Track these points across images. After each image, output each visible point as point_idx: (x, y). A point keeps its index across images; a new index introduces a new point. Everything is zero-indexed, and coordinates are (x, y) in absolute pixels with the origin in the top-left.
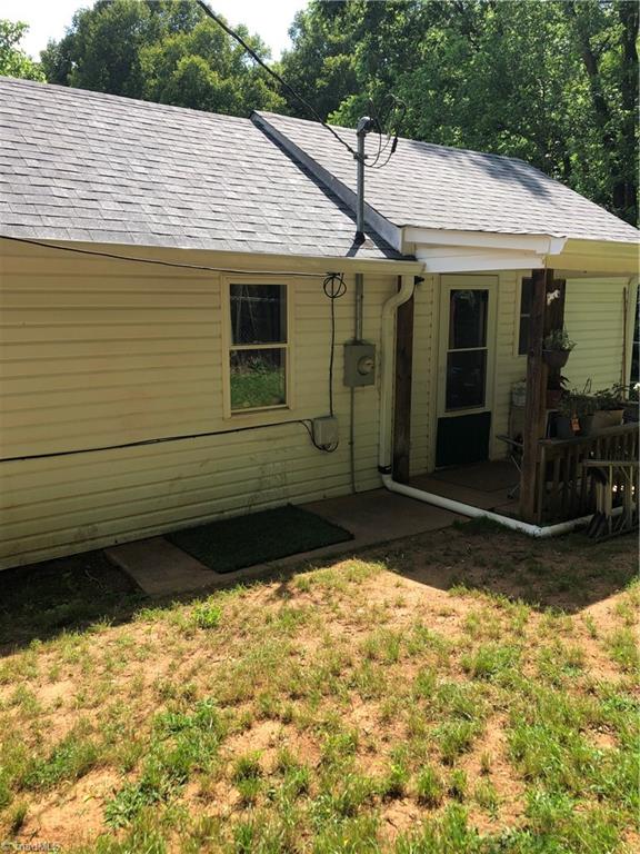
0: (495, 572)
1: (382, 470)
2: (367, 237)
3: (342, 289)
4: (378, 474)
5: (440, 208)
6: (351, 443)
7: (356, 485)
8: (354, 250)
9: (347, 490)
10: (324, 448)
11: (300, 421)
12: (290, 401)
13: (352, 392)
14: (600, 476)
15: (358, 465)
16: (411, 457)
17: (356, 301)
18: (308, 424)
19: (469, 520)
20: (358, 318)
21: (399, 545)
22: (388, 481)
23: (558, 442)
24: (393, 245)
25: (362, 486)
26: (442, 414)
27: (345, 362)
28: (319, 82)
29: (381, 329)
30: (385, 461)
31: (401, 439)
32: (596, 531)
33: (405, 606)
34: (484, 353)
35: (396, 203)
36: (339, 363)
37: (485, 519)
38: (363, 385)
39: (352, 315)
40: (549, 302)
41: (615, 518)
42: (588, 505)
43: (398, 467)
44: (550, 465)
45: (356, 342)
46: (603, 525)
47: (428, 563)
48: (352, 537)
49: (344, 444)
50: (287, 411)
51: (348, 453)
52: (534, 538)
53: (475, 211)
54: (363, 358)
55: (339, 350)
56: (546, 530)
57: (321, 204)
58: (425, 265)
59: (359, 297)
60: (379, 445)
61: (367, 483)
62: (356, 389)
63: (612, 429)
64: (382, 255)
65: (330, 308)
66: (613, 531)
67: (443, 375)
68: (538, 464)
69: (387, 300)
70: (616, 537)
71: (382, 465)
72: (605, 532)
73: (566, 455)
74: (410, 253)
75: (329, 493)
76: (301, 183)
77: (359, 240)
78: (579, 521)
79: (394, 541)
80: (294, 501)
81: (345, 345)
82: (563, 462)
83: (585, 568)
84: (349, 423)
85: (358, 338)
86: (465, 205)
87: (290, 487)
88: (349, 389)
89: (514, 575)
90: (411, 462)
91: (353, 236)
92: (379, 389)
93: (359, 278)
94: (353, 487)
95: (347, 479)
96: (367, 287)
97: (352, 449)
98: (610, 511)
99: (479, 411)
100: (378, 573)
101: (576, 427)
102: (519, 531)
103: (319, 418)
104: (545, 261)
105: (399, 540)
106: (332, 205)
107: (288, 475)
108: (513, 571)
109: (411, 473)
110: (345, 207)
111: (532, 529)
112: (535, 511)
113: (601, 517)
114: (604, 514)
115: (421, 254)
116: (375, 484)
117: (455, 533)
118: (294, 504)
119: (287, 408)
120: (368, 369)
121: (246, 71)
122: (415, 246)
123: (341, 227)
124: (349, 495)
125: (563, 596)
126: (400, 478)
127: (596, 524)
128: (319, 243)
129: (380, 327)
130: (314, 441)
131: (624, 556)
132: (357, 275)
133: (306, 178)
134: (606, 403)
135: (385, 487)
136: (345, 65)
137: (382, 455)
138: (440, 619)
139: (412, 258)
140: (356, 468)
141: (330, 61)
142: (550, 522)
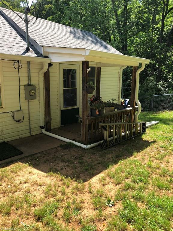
0: (67, 164)
1: (41, 127)
2: (30, 49)
3: (21, 66)
4: (40, 129)
5: (60, 42)
6: (29, 119)
7: (31, 133)
8: (25, 53)
9: (28, 135)
10: (18, 121)
11: (8, 112)
12: (3, 105)
13: (29, 102)
14: (105, 128)
15: (32, 126)
16: (51, 123)
17: (28, 71)
18: (12, 113)
19: (66, 143)
20: (29, 77)
21: (39, 155)
22: (44, 131)
23: (93, 118)
24: (40, 52)
25: (34, 133)
26: (62, 109)
27: (25, 92)
28: (43, 12)
29: (38, 81)
30: (42, 124)
31: (48, 117)
32: (104, 146)
33: (28, 182)
34: (76, 89)
35: (43, 39)
36: (23, 92)
37: (70, 143)
38: (32, 100)
39: (27, 75)
40: (87, 72)
41: (110, 141)
42: (102, 137)
43: (47, 126)
44: (90, 125)
45: (29, 85)
46: (106, 143)
47: (45, 162)
48: (22, 153)
49: (26, 119)
50: (2, 109)
51: (28, 122)
52: (84, 149)
53: (72, 44)
54: (32, 90)
55: (22, 88)
56: (89, 146)
57: (16, 38)
58: (51, 60)
59: (29, 70)
60: (40, 119)
61: (36, 132)
62: (30, 101)
63: (111, 113)
64: (35, 55)
65: (18, 73)
66: (109, 146)
67: (62, 96)
68: (86, 125)
69: (40, 71)
70: (110, 147)
71: (41, 126)
72: (107, 146)
73: (95, 122)
74: (46, 55)
75: (21, 136)
76: (10, 30)
77: (28, 50)
78: (99, 142)
79: (37, 153)
80: (6, 140)
81: (25, 86)
82: (94, 124)
83: (97, 160)
84: (28, 112)
85: (30, 83)
86: (69, 42)
87: (5, 135)
88: (27, 101)
89: (73, 165)
90: (51, 124)
91: (25, 48)
92: (39, 101)
93: (29, 63)
94: (31, 134)
95: (28, 131)
96: (32, 66)
97: (29, 121)
98: (109, 139)
99: (75, 107)
100: (25, 168)
101: (98, 113)
102: (80, 147)
103: (15, 111)
104: (86, 58)
105: (39, 153)
106: (21, 38)
107: (4, 131)
108: (73, 163)
109: (52, 128)
110: (24, 39)
111: (84, 146)
112: (86, 140)
113: (106, 141)
114: (106, 140)
115: (50, 56)
116: (39, 132)
117: (60, 149)
118: (6, 141)
119: (2, 108)
120: (33, 94)
121: (21, 7)
122: (48, 53)
123: (22, 45)
124: (29, 136)
125: (86, 173)
126: (48, 130)
127: (104, 143)
128: (10, 49)
129: (38, 80)
130: (14, 118)
131: (110, 155)
132: (28, 62)
133: (13, 29)
134: (109, 105)
135: (42, 133)
136: (51, 8)
137: (41, 123)
138: (39, 187)
139: (47, 57)
140: (31, 127)
141: (46, 6)
142: (90, 143)
